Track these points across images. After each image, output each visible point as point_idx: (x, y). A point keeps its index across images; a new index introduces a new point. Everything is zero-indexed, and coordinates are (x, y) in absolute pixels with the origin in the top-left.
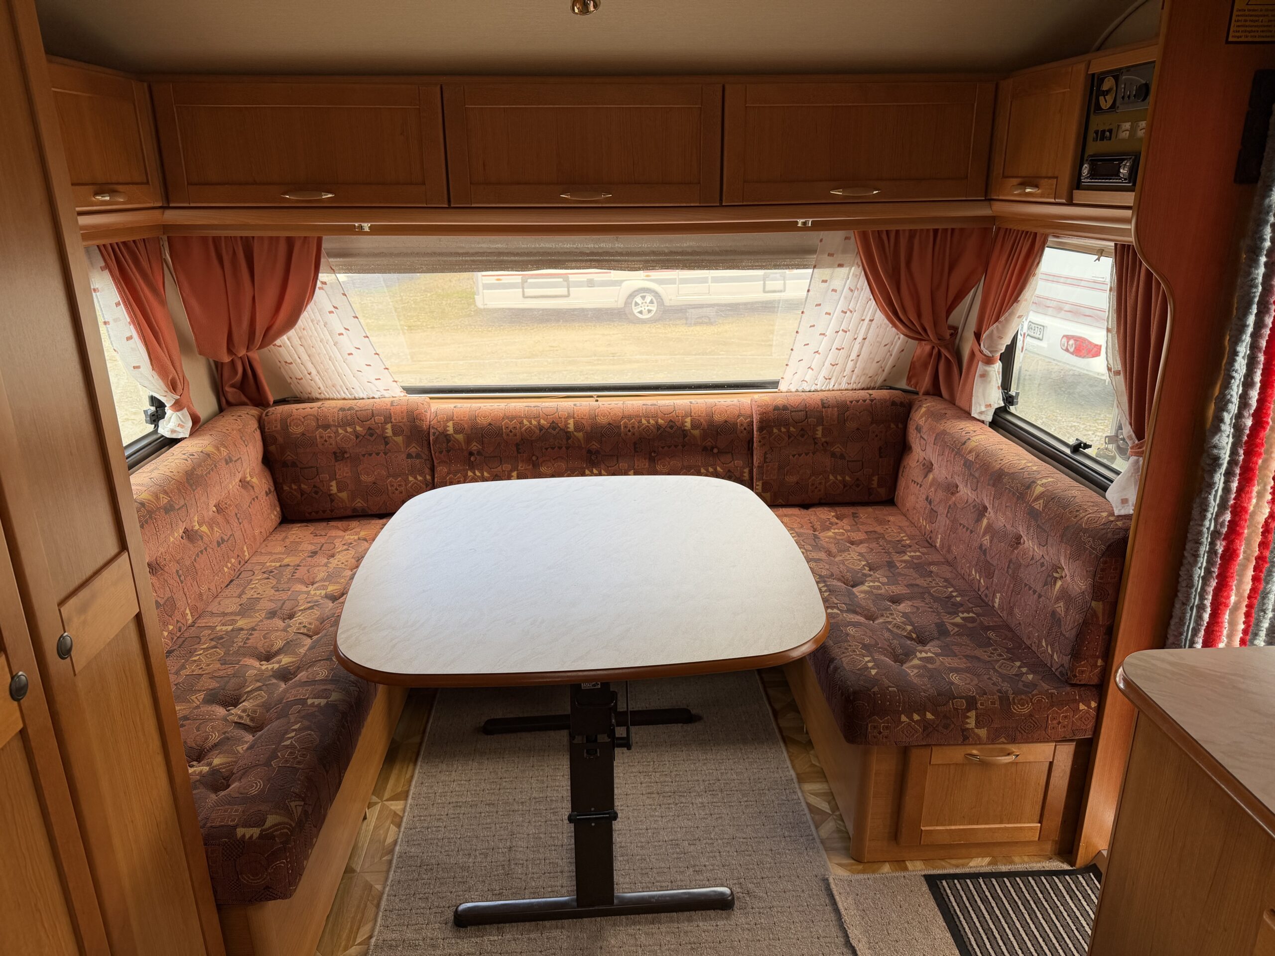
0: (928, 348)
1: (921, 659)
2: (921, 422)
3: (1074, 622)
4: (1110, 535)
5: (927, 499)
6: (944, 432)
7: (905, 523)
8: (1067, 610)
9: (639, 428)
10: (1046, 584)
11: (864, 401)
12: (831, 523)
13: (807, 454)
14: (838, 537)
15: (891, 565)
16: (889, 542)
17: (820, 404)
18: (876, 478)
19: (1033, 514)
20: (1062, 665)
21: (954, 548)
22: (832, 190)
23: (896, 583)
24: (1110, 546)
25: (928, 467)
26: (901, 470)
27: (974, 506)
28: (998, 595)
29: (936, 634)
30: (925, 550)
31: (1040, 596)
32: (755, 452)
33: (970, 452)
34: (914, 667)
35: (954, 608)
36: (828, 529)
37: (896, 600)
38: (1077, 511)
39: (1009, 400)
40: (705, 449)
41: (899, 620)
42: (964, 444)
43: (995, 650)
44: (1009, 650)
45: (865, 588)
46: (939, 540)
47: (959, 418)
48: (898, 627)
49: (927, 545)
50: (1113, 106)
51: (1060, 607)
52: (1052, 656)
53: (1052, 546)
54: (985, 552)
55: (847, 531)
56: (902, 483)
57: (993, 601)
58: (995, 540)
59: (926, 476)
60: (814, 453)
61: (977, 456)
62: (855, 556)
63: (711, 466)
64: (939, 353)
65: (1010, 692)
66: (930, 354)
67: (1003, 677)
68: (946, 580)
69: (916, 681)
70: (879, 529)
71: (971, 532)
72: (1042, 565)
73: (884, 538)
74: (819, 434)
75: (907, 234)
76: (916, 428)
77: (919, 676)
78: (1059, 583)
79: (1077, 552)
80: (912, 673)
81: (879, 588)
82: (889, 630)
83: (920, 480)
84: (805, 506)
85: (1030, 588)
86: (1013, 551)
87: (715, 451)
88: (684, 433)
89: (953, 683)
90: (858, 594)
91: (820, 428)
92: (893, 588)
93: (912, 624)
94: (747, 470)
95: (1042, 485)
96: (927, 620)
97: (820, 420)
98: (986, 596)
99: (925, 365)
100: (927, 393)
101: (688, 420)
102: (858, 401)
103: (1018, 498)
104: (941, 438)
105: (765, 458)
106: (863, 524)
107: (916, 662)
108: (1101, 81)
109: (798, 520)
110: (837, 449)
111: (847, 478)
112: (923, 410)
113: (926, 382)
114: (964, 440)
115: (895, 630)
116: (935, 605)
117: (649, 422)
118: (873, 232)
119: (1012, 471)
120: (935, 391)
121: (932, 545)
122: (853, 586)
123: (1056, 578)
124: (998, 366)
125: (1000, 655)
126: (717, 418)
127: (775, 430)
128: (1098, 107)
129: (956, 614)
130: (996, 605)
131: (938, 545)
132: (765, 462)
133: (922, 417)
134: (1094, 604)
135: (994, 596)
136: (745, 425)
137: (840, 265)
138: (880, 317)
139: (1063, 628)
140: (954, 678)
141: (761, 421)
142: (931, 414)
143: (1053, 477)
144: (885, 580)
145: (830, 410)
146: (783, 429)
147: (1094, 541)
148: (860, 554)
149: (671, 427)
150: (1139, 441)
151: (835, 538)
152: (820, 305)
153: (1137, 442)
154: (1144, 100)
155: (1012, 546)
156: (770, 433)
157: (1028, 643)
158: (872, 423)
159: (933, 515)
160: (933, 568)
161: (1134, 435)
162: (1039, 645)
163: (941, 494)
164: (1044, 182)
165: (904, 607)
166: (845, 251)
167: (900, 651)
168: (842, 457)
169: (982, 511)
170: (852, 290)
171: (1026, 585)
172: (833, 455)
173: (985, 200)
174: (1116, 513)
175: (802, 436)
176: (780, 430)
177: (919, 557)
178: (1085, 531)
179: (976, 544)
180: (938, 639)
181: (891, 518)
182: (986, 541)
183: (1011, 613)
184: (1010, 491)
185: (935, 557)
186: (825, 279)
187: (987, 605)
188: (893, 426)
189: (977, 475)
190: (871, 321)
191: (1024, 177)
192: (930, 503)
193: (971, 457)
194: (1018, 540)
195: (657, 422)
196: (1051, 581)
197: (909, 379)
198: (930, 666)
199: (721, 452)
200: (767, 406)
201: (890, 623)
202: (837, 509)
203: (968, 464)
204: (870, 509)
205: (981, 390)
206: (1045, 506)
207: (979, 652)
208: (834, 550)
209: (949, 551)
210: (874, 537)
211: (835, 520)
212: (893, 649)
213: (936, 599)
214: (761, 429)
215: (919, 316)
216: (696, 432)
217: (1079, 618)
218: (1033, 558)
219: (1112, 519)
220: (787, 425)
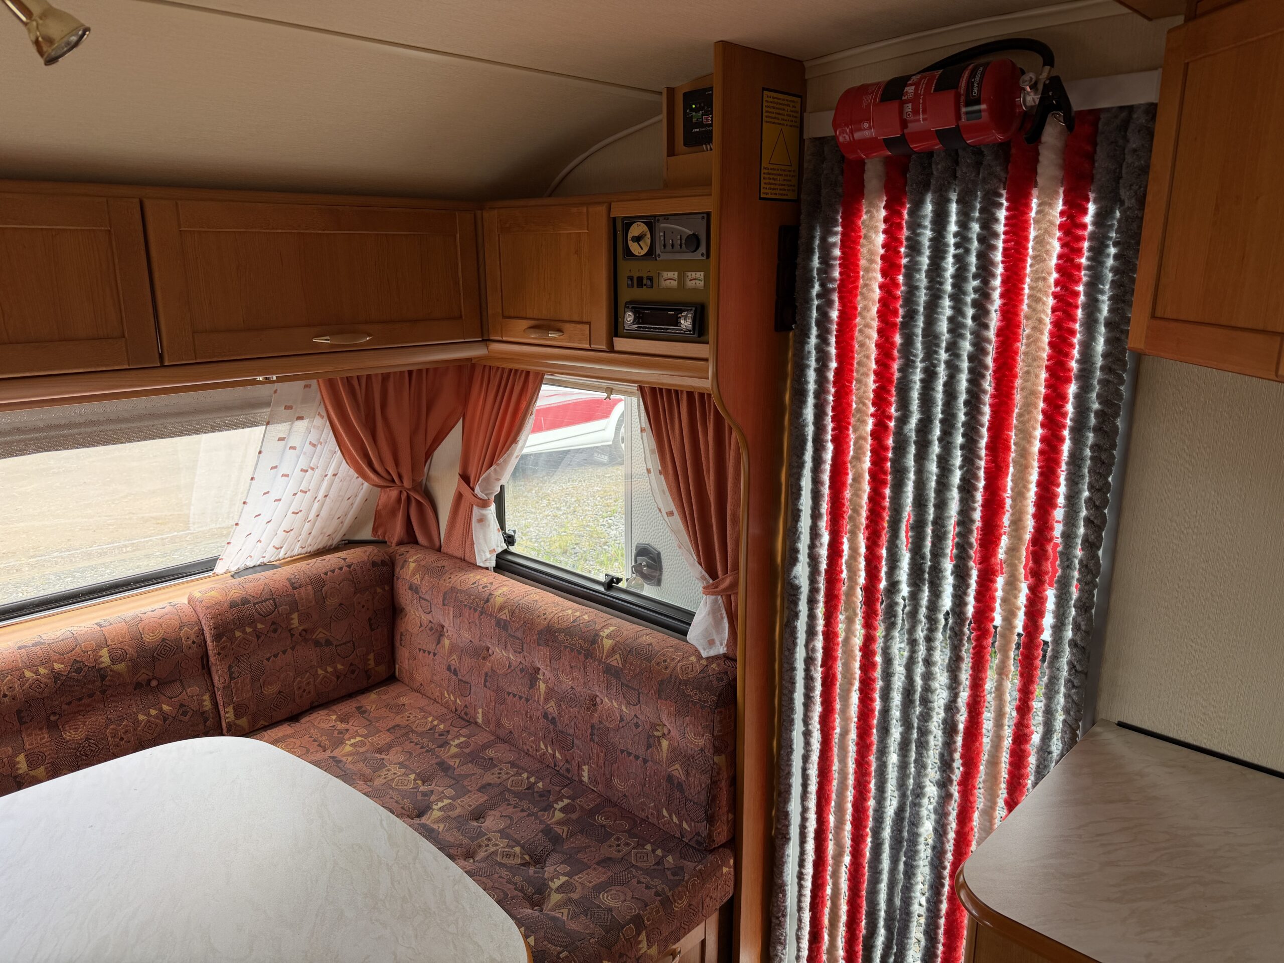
0: (394, 493)
1: (559, 890)
2: (416, 580)
3: (700, 784)
4: (715, 683)
5: (449, 668)
6: (453, 590)
7: (423, 702)
8: (687, 773)
9: (21, 686)
10: (649, 746)
11: (341, 569)
12: (340, 733)
13: (284, 652)
14: (361, 750)
15: (444, 767)
16: (422, 735)
17: (288, 585)
18: (371, 656)
19: (611, 672)
20: (698, 834)
21: (504, 721)
22: (317, 336)
23: (465, 792)
24: (720, 695)
25: (439, 632)
26: (397, 638)
27: (522, 670)
28: (585, 768)
29: (548, 845)
30: (464, 731)
31: (645, 761)
32: (214, 670)
33: (501, 609)
34: (559, 906)
35: (544, 801)
36: (341, 742)
37: (478, 815)
38: (665, 661)
39: (510, 540)
40: (138, 686)
41: (502, 843)
42: (488, 601)
43: (618, 839)
44: (631, 834)
45: (436, 814)
46: (480, 716)
47: (461, 569)
48: (508, 855)
49: (463, 723)
50: (651, 252)
51: (677, 770)
52: (681, 826)
53: (646, 704)
54: (553, 721)
55: (365, 736)
56: (404, 655)
57: (580, 775)
58: (564, 706)
59: (438, 643)
60: (293, 648)
61: (512, 613)
62: (395, 769)
63: (153, 706)
64: (408, 498)
65: (667, 889)
66: (399, 500)
67: (646, 872)
68: (513, 765)
69: (573, 926)
70: (399, 720)
71: (527, 700)
72: (637, 725)
73: (413, 731)
74: (295, 622)
75: (380, 378)
76: (411, 588)
77: (574, 917)
78: (665, 743)
79: (684, 708)
80: (563, 914)
81: (451, 807)
82: (501, 865)
83: (431, 647)
84: (294, 718)
85: (629, 754)
86: (591, 715)
87: (154, 683)
88: (102, 674)
89: (610, 909)
90: (435, 827)
91: (295, 616)
92: (466, 799)
93: (518, 843)
94: (206, 697)
95: (608, 637)
96: (530, 830)
97: (294, 605)
98: (568, 770)
99: (393, 513)
100: (400, 543)
101: (104, 652)
102: (333, 571)
103: (586, 657)
104: (452, 597)
105: (231, 673)
106: (378, 719)
107: (555, 897)
108: (627, 226)
109: (298, 742)
110: (320, 634)
111: (339, 667)
112: (412, 566)
113: (397, 530)
114: (485, 595)
115: (506, 861)
116: (525, 804)
117: (37, 673)
118: (342, 379)
119: (565, 625)
120: (410, 539)
121: (470, 722)
122: (420, 816)
123: (659, 737)
124: (493, 507)
125: (627, 844)
126: (147, 638)
127: (238, 634)
128: (628, 252)
129: (548, 808)
130: (585, 779)
131: (480, 721)
132: (232, 678)
133: (414, 574)
134: (716, 759)
135: (580, 770)
136: (193, 637)
137: (300, 418)
138: (346, 470)
139: (687, 794)
140: (608, 899)
141: (216, 627)
142: (426, 570)
143: (611, 625)
144: (450, 792)
145: (303, 590)
146: (248, 630)
147: (700, 692)
148: (401, 765)
149: (78, 671)
150: (713, 580)
151: (358, 753)
152: (276, 467)
153: (711, 581)
154: (695, 251)
155: (588, 709)
156: (232, 639)
157: (643, 815)
158: (355, 593)
159: (463, 687)
160: (490, 753)
161: (707, 576)
162: (660, 816)
163: (468, 662)
164: (568, 327)
165: (492, 822)
166: (305, 400)
167: (530, 890)
168: (328, 643)
169: (533, 675)
170: (314, 445)
171: (622, 751)
172: (317, 643)
173: (483, 340)
174: (704, 654)
175: (275, 631)
176: (244, 632)
177: (466, 744)
178: (686, 683)
179: (540, 713)
180: (554, 850)
181: (404, 700)
182: (552, 707)
183: (609, 784)
184: (572, 649)
185: (483, 738)
186: (282, 436)
187: (572, 781)
188: (379, 590)
189: (519, 634)
190: (335, 475)
191: (538, 319)
192: (455, 673)
193: (504, 615)
194: (593, 702)
195: (52, 670)
196: (652, 742)
197: (375, 530)
198: (575, 896)
199: (164, 683)
200: (219, 603)
201: (495, 853)
202: (334, 708)
203: (502, 625)
204: (373, 696)
205: (481, 536)
206: (625, 661)
207: (606, 851)
208: (368, 771)
209: (499, 724)
210: (403, 733)
211: (342, 726)
212: (522, 891)
213: (519, 795)
214: (217, 637)
215: (397, 463)
216: (121, 667)
217: (706, 779)
218: (621, 720)
219: (704, 662)
220: (252, 623)
